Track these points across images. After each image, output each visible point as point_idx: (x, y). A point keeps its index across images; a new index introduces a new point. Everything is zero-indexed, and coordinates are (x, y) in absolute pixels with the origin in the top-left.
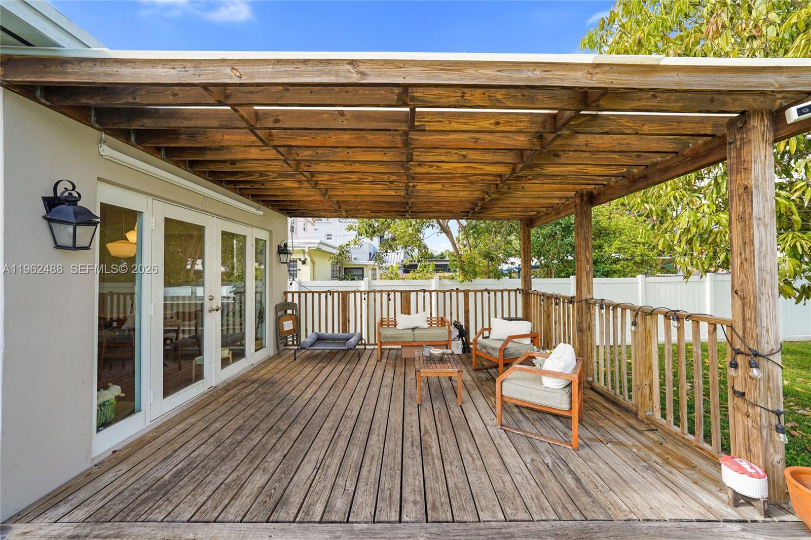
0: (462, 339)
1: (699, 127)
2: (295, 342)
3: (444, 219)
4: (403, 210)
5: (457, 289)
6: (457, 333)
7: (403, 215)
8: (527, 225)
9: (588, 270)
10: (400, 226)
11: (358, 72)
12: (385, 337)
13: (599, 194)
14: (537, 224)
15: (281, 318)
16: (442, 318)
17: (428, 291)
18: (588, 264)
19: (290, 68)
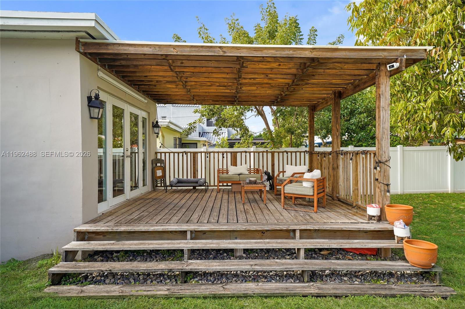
0: (270, 182)
1: (370, 66)
2: (163, 184)
3: (259, 105)
4: (233, 100)
5: (267, 151)
6: (266, 177)
7: (232, 103)
8: (312, 110)
9: (337, 135)
10: (229, 111)
11: (223, 51)
12: (222, 178)
13: (343, 93)
14: (318, 109)
15: (155, 168)
16: (257, 169)
17: (248, 152)
18: (337, 132)
19: (197, 49)
